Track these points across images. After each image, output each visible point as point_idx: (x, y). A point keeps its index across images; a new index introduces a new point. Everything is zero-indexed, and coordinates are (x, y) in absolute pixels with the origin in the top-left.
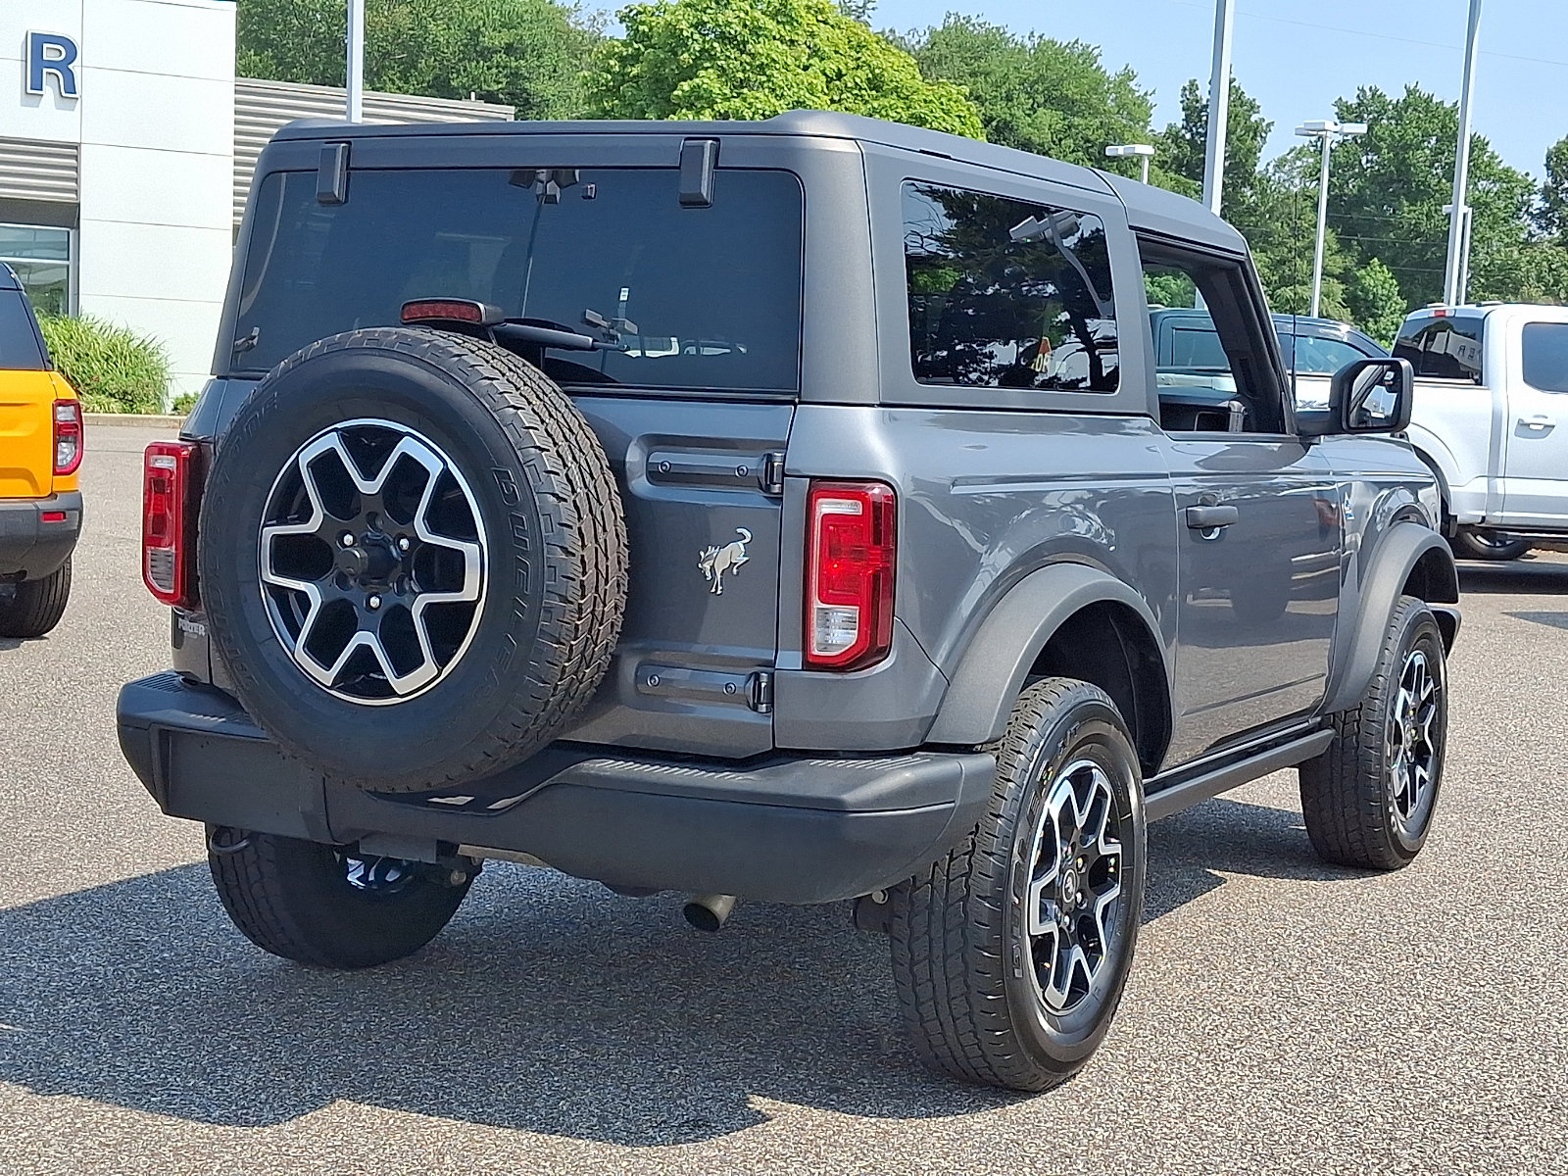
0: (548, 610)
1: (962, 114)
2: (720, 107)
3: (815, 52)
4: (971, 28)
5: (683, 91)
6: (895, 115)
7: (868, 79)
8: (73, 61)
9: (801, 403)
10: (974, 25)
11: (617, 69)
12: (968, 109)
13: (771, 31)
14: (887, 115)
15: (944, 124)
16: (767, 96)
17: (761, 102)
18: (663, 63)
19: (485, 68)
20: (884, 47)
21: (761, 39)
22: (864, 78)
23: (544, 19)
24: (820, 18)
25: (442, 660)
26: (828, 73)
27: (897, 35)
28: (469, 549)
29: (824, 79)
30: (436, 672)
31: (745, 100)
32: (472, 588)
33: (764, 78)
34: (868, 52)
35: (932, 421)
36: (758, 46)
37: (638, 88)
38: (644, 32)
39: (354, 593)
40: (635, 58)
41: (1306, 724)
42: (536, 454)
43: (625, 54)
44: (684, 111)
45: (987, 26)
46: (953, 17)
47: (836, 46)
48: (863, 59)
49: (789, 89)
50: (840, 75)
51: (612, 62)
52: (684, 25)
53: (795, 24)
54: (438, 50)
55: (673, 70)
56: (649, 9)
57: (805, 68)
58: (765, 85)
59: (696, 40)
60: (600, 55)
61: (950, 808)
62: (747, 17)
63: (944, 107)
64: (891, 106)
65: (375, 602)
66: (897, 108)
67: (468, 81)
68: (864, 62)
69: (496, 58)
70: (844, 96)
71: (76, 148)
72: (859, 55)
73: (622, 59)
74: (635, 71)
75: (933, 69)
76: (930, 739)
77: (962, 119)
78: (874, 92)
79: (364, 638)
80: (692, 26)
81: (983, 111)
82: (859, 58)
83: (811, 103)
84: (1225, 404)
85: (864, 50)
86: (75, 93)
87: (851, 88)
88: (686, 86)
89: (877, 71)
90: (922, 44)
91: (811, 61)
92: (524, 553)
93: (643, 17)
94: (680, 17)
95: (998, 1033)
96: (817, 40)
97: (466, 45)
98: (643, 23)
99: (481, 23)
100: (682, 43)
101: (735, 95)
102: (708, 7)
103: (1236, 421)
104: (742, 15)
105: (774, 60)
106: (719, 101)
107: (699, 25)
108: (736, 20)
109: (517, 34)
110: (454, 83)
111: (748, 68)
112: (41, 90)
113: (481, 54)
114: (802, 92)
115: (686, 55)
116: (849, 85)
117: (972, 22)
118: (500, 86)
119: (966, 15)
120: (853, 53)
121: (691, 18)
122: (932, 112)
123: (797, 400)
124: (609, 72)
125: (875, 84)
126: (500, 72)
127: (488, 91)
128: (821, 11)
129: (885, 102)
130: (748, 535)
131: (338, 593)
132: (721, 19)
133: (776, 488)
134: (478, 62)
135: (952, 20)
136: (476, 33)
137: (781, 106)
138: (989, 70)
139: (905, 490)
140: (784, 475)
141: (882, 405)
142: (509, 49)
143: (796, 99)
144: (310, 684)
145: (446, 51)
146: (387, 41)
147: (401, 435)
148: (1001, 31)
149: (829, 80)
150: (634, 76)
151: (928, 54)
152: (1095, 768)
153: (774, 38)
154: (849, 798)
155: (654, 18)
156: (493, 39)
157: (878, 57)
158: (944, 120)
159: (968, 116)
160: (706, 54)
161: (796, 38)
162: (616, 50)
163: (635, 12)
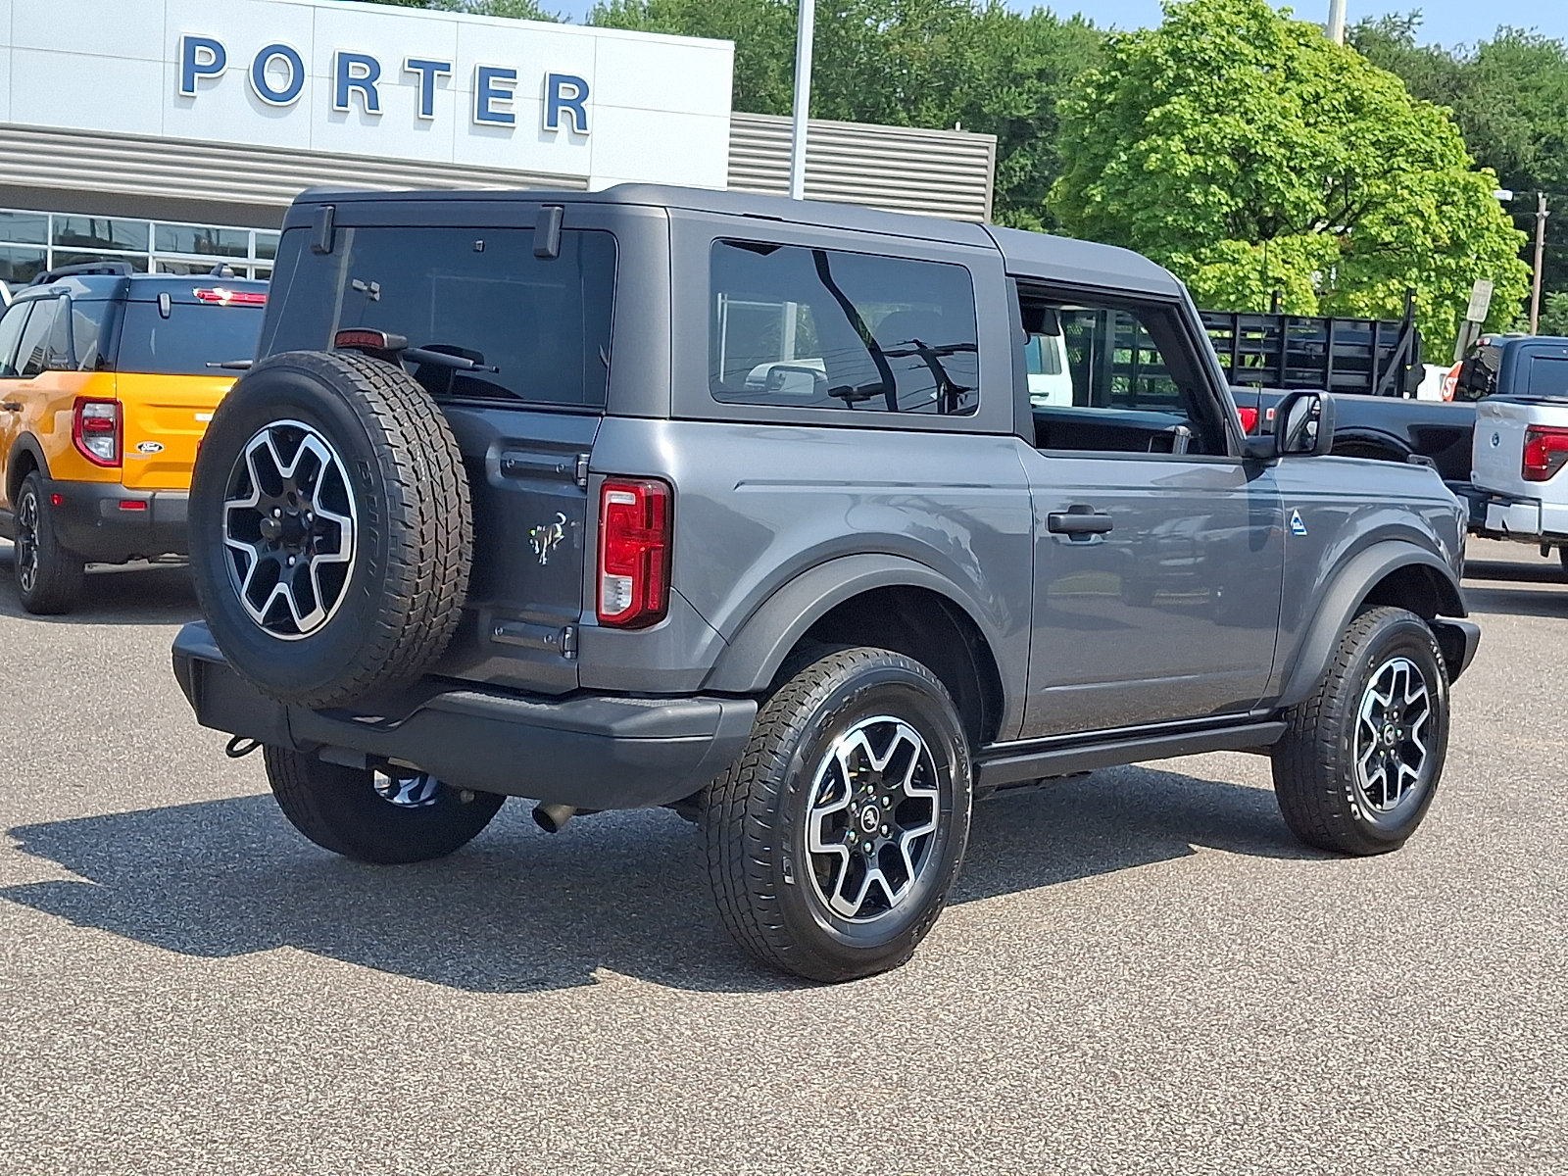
0: (391, 569)
1: (1444, 136)
2: (1189, 133)
3: (1291, 74)
4: (1524, 42)
5: (1155, 117)
6: (1371, 137)
7: (1347, 101)
8: (585, 99)
9: (607, 415)
10: (1527, 38)
11: (1094, 96)
12: (1451, 130)
13: (1247, 56)
14: (1364, 137)
15: (1423, 146)
16: (1238, 121)
17: (1230, 127)
18: (1137, 90)
19: (1017, 94)
20: (1367, 69)
21: (1236, 64)
22: (1342, 100)
23: (1077, 44)
24: (1301, 41)
25: (328, 607)
26: (1305, 97)
27: (1442, 50)
28: (344, 521)
29: (1300, 102)
30: (324, 615)
31: (1215, 125)
32: (345, 553)
33: (1236, 103)
34: (1349, 75)
35: (729, 432)
36: (1232, 71)
37: (1113, 117)
38: (1122, 59)
39: (278, 555)
40: (1111, 86)
41: (1246, 715)
42: (388, 450)
43: (1102, 82)
44: (1154, 137)
45: (1541, 39)
46: (1504, 30)
47: (1316, 69)
48: (1343, 81)
49: (1261, 114)
50: (1317, 97)
51: (1089, 90)
52: (1159, 52)
53: (1275, 48)
54: (974, 77)
55: (1146, 96)
56: (1128, 36)
57: (1281, 92)
58: (1237, 109)
59: (1170, 67)
60: (1078, 84)
61: (708, 741)
62: (1223, 43)
63: (1425, 128)
64: (1368, 128)
65: (292, 560)
66: (1374, 130)
67: (999, 107)
68: (1343, 85)
69: (1028, 84)
70: (1320, 119)
71: (586, 181)
72: (1340, 77)
73: (1100, 87)
74: (1112, 98)
75: (1479, 84)
76: (707, 687)
77: (1444, 141)
78: (1352, 115)
79: (282, 588)
80: (1166, 53)
81: (1532, 127)
82: (1339, 81)
83: (1283, 127)
84: (1172, 429)
85: (1345, 72)
86: (586, 129)
87: (1329, 111)
88: (1157, 112)
89: (1356, 93)
90: (1469, 58)
91: (1288, 85)
92: (375, 525)
93: (1122, 46)
94: (1156, 45)
95: (773, 927)
96: (1296, 64)
97: (999, 72)
98: (1122, 51)
99: (1015, 49)
100: (1158, 70)
101: (1206, 120)
102: (1184, 34)
103: (1181, 444)
104: (1218, 41)
105: (1246, 84)
106: (1189, 126)
107: (1174, 53)
108: (1212, 46)
109: (1049, 60)
110: (985, 110)
111: (1221, 93)
112: (556, 126)
113: (1013, 81)
114: (1273, 116)
115: (1159, 82)
116: (1326, 108)
117: (1525, 35)
118: (1030, 111)
119: (1519, 28)
120: (1333, 76)
121: (1166, 45)
122: (1411, 134)
123: (604, 413)
124: (1086, 100)
125: (1355, 106)
126: (1031, 98)
127: (1018, 117)
128: (1303, 34)
129: (1362, 124)
130: (564, 518)
131: (270, 554)
132: (1196, 45)
133: (582, 482)
134: (1010, 88)
135: (1504, 34)
136: (1010, 60)
137: (1251, 131)
138: (1540, 84)
139: (681, 487)
140: (588, 472)
141: (672, 418)
142: (1041, 75)
143: (1267, 123)
144: (251, 621)
145: (980, 77)
146: (925, 69)
147: (306, 433)
148: (1557, 44)
149: (1306, 103)
150: (1111, 104)
151: (1474, 69)
152: (900, 723)
153: (1250, 62)
154: (616, 726)
155: (1133, 46)
156: (1027, 64)
157: (1359, 79)
158: (1423, 142)
159: (1450, 137)
160: (1180, 81)
161: (1273, 62)
162: (1094, 78)
163: (1114, 40)
